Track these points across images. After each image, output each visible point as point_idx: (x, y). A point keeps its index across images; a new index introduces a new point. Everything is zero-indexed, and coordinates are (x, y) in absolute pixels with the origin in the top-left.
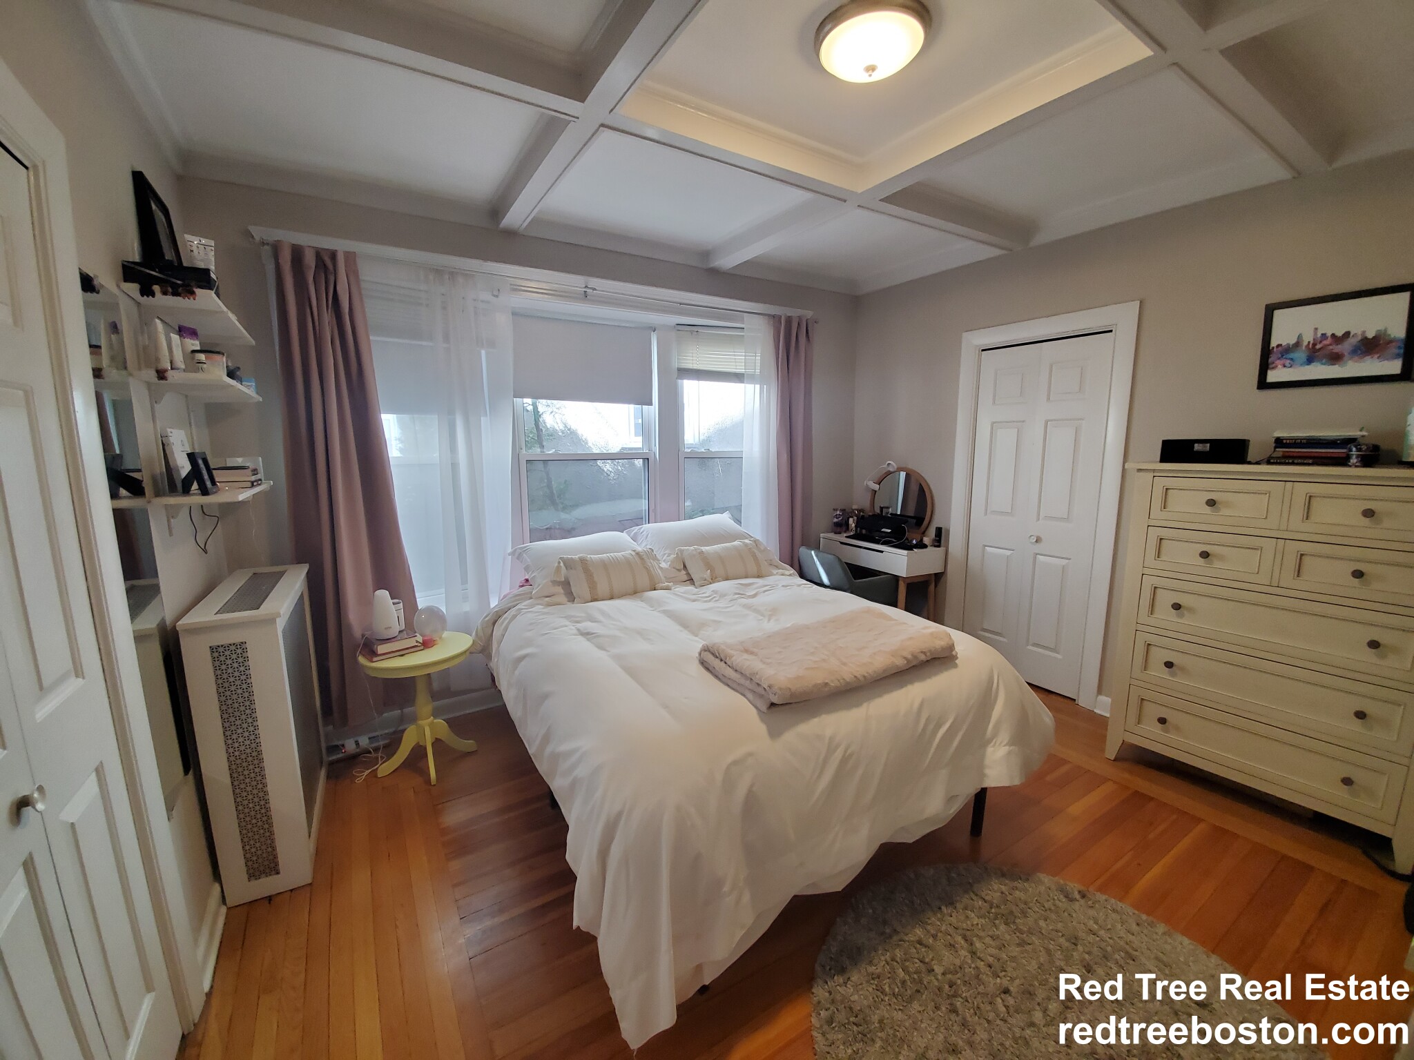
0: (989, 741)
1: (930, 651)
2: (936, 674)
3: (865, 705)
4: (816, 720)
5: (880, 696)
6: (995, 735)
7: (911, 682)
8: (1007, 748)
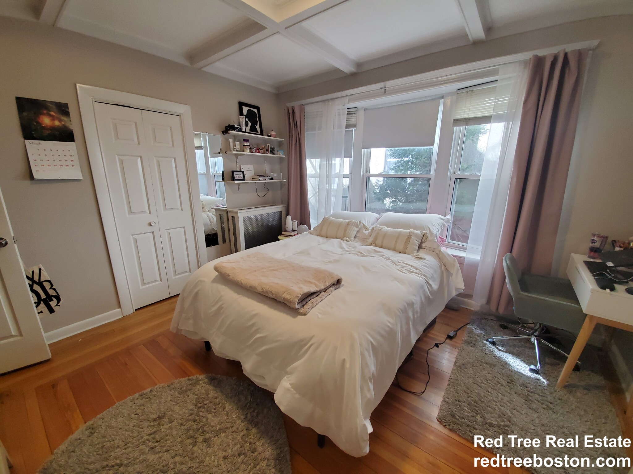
0: (287, 373)
1: (276, 295)
2: (281, 311)
3: (240, 296)
4: (224, 287)
5: (249, 297)
6: (291, 373)
7: (265, 304)
8: (290, 386)
